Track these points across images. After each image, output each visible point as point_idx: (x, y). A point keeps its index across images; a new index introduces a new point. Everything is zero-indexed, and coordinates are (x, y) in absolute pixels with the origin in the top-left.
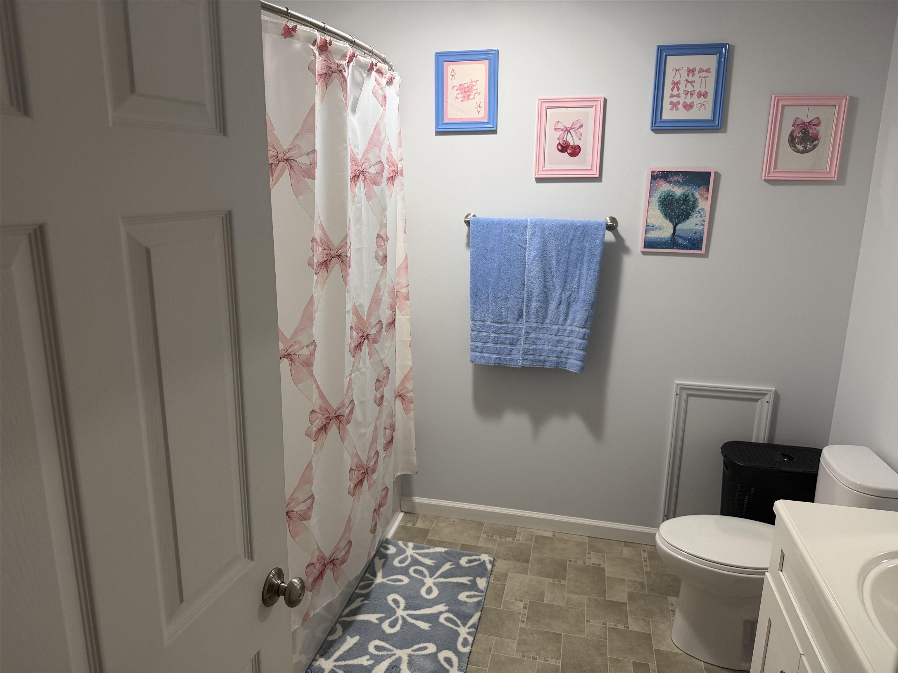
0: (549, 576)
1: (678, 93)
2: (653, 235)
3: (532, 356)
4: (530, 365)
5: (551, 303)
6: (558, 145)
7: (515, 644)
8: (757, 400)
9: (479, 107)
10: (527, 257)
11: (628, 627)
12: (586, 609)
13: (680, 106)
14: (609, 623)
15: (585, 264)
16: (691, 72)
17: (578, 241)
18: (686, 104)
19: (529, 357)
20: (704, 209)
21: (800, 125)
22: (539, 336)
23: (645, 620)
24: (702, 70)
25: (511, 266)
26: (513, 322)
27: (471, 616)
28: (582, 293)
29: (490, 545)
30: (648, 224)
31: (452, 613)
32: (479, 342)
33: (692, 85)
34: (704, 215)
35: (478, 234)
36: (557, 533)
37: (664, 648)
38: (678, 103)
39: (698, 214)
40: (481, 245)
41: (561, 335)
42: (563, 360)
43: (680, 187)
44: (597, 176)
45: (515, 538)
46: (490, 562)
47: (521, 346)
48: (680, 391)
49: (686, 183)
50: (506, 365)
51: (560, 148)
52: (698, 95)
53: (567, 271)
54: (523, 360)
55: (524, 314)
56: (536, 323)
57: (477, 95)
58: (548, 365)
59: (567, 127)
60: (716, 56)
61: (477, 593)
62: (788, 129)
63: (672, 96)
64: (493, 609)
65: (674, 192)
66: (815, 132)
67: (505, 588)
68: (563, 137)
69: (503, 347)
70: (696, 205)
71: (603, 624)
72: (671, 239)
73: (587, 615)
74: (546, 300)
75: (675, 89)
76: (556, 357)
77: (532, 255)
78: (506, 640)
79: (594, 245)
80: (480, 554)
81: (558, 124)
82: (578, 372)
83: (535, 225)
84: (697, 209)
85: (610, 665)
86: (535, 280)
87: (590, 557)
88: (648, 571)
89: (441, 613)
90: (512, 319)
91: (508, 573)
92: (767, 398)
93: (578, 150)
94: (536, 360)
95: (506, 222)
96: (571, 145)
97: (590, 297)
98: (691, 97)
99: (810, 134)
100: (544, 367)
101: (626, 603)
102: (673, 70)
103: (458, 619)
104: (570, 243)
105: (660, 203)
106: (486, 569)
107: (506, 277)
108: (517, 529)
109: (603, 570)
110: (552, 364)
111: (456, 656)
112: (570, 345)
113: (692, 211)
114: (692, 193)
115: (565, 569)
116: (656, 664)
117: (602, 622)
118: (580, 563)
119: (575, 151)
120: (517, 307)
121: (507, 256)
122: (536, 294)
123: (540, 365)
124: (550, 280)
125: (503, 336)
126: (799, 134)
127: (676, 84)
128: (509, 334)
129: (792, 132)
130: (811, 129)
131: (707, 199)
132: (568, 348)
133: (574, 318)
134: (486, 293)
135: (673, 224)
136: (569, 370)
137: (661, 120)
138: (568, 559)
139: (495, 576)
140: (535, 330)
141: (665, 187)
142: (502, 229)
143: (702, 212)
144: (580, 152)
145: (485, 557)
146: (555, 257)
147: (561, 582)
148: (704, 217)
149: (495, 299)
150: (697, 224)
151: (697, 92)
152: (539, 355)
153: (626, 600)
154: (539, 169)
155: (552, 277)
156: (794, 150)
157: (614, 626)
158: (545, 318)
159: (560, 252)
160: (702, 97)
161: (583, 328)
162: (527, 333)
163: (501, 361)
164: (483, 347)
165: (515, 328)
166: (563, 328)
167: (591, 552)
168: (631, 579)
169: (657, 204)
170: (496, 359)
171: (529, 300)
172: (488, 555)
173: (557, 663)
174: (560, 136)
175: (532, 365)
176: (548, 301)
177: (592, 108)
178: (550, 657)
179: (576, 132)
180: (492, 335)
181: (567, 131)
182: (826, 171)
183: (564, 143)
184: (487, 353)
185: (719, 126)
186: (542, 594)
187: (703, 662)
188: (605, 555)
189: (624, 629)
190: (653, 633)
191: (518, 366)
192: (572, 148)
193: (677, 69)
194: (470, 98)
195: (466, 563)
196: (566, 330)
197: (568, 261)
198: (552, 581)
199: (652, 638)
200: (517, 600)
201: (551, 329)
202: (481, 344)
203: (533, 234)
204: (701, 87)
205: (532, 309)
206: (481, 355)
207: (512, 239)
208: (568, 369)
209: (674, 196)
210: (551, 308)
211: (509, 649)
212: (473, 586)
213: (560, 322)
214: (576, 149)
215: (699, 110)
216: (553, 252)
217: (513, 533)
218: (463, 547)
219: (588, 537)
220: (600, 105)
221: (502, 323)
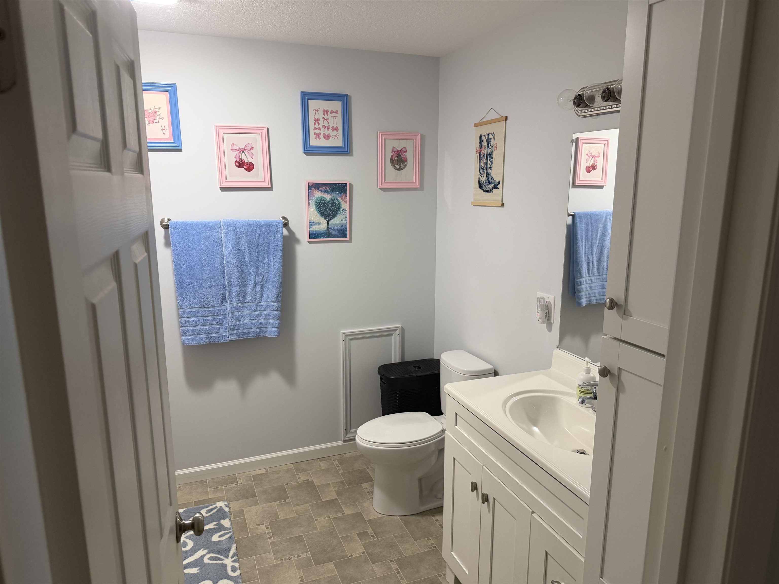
0: (275, 500)
1: (319, 127)
2: (315, 228)
3: (238, 330)
4: (237, 338)
5: (248, 286)
6: (235, 162)
7: (272, 555)
8: (392, 335)
9: (164, 129)
10: (224, 251)
11: (345, 513)
12: (311, 512)
13: (321, 137)
14: (331, 515)
15: (272, 253)
16: (326, 112)
17: (264, 236)
18: (325, 135)
19: (236, 332)
20: (345, 209)
21: (396, 152)
22: (242, 313)
23: (353, 505)
24: (333, 112)
25: (210, 260)
26: (218, 305)
27: (229, 549)
28: (272, 275)
29: (219, 495)
30: (310, 221)
31: (213, 553)
32: (189, 326)
33: (327, 121)
34: (346, 213)
35: (178, 235)
36: (268, 469)
37: (372, 517)
38: (320, 134)
39: (342, 213)
40: (181, 244)
41: (259, 310)
42: (263, 329)
43: (329, 194)
44: (270, 186)
45: (237, 482)
46: (226, 506)
47: (228, 323)
48: (345, 339)
49: (332, 191)
50: (216, 341)
51: (237, 164)
52: (332, 129)
53: (258, 260)
54: (231, 335)
55: (228, 297)
56: (238, 303)
57: (161, 120)
58: (251, 336)
59: (241, 148)
60: (340, 102)
61: (226, 532)
62: (389, 154)
63: (315, 129)
64: (244, 538)
65: (325, 198)
66: (405, 156)
67: (245, 520)
68: (238, 156)
69: (211, 327)
70: (340, 207)
71: (327, 518)
72: (327, 231)
73: (314, 516)
74: (243, 283)
75: (317, 124)
76: (257, 328)
77: (228, 249)
78: (264, 555)
79: (276, 238)
80: (215, 503)
81: (233, 146)
82: (277, 336)
83: (228, 225)
84: (341, 209)
85: (343, 542)
86: (234, 269)
87: (299, 477)
88: (343, 473)
89: (203, 556)
90: (217, 303)
91: (243, 509)
92: (397, 332)
93: (252, 167)
94: (241, 333)
95: (202, 224)
96: (246, 162)
97: (278, 278)
98: (328, 130)
99: (402, 158)
100: (249, 337)
101: (337, 498)
102: (314, 110)
103: (219, 555)
104: (257, 238)
105: (316, 206)
106: (225, 512)
107: (208, 269)
108: (236, 476)
109: (312, 482)
110: (255, 334)
111: (231, 580)
112: (268, 317)
113: (338, 211)
114: (337, 198)
115: (285, 491)
116: (371, 529)
117: (326, 517)
118: (294, 483)
119: (250, 167)
120: (220, 293)
121: (207, 252)
122: (235, 280)
123: (245, 337)
124: (245, 268)
125: (211, 318)
126: (396, 158)
127: (317, 120)
128: (215, 315)
129: (392, 156)
130: (402, 154)
131: (346, 202)
132: (266, 319)
133: (268, 295)
134: (191, 284)
135: (327, 220)
136: (269, 336)
137: (310, 146)
138: (284, 484)
139: (234, 515)
140: (237, 309)
141: (318, 194)
142: (199, 230)
143: (344, 211)
144: (253, 168)
145: (220, 504)
146: (247, 249)
147: (286, 501)
148: (346, 215)
149: (201, 288)
150: (342, 220)
151: (331, 127)
152: (244, 329)
153: (336, 497)
154: (223, 181)
155: (247, 266)
156: (394, 168)
157: (335, 516)
158: (244, 298)
159: (251, 246)
160: (335, 130)
161: (276, 302)
162: (232, 312)
163: (211, 339)
164: (194, 330)
165: (220, 310)
166: (260, 305)
167: (299, 473)
168: (333, 481)
169: (315, 207)
170: (207, 338)
171: (230, 286)
172: (222, 502)
173: (308, 554)
174: (236, 155)
175: (238, 338)
176: (245, 285)
177: (259, 135)
178: (301, 553)
179: (249, 153)
180: (201, 318)
181: (241, 152)
182: (413, 182)
183: (240, 161)
184: (198, 334)
185: (348, 152)
186: (276, 514)
187: (398, 516)
188: (309, 471)
189: (342, 515)
190: (362, 511)
191: (226, 340)
192: (247, 164)
193: (316, 109)
194: (154, 122)
195: (206, 513)
196: (262, 306)
197: (258, 253)
198: (279, 503)
199: (363, 514)
200: (259, 525)
201: (251, 307)
202: (191, 328)
203: (227, 232)
204: (333, 124)
205: (233, 292)
206: (193, 337)
207: (209, 238)
208: (267, 336)
209: (325, 200)
210: (248, 290)
211: (269, 560)
212: (220, 528)
213: (257, 300)
214: (250, 166)
215: (334, 140)
216: (245, 246)
217: (234, 480)
218: (197, 503)
219: (292, 463)
220: (264, 133)
221: (209, 308)
